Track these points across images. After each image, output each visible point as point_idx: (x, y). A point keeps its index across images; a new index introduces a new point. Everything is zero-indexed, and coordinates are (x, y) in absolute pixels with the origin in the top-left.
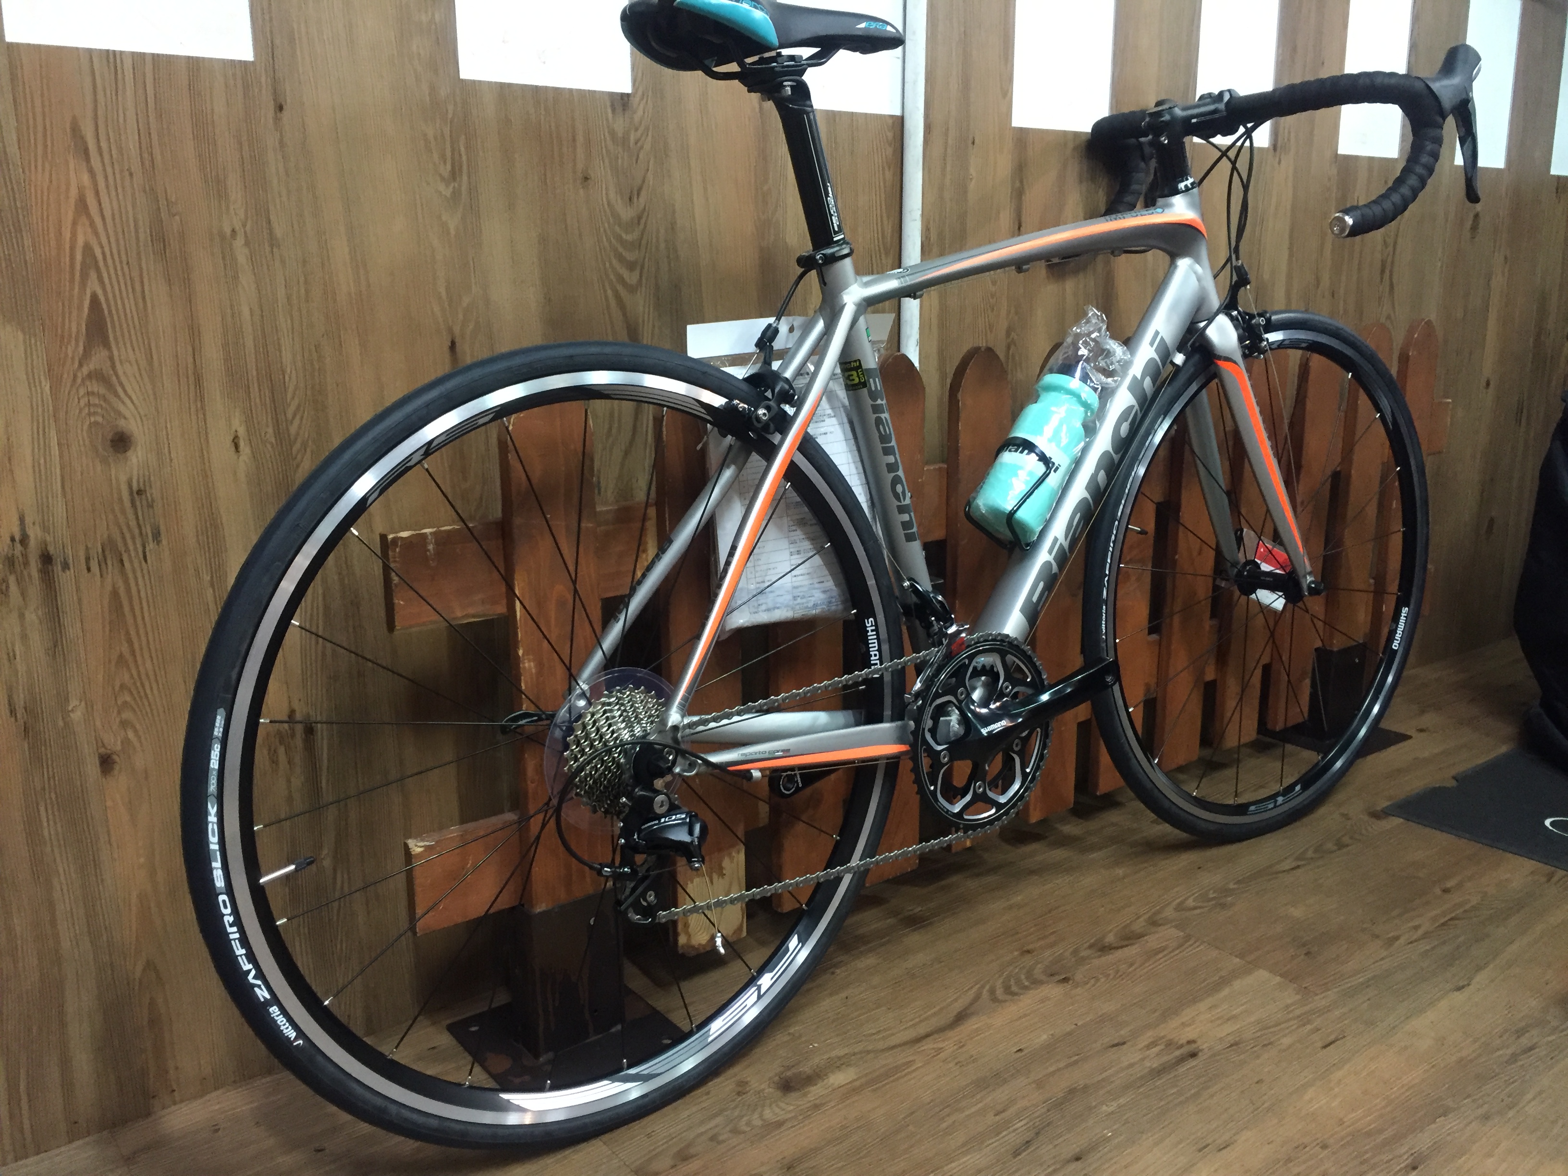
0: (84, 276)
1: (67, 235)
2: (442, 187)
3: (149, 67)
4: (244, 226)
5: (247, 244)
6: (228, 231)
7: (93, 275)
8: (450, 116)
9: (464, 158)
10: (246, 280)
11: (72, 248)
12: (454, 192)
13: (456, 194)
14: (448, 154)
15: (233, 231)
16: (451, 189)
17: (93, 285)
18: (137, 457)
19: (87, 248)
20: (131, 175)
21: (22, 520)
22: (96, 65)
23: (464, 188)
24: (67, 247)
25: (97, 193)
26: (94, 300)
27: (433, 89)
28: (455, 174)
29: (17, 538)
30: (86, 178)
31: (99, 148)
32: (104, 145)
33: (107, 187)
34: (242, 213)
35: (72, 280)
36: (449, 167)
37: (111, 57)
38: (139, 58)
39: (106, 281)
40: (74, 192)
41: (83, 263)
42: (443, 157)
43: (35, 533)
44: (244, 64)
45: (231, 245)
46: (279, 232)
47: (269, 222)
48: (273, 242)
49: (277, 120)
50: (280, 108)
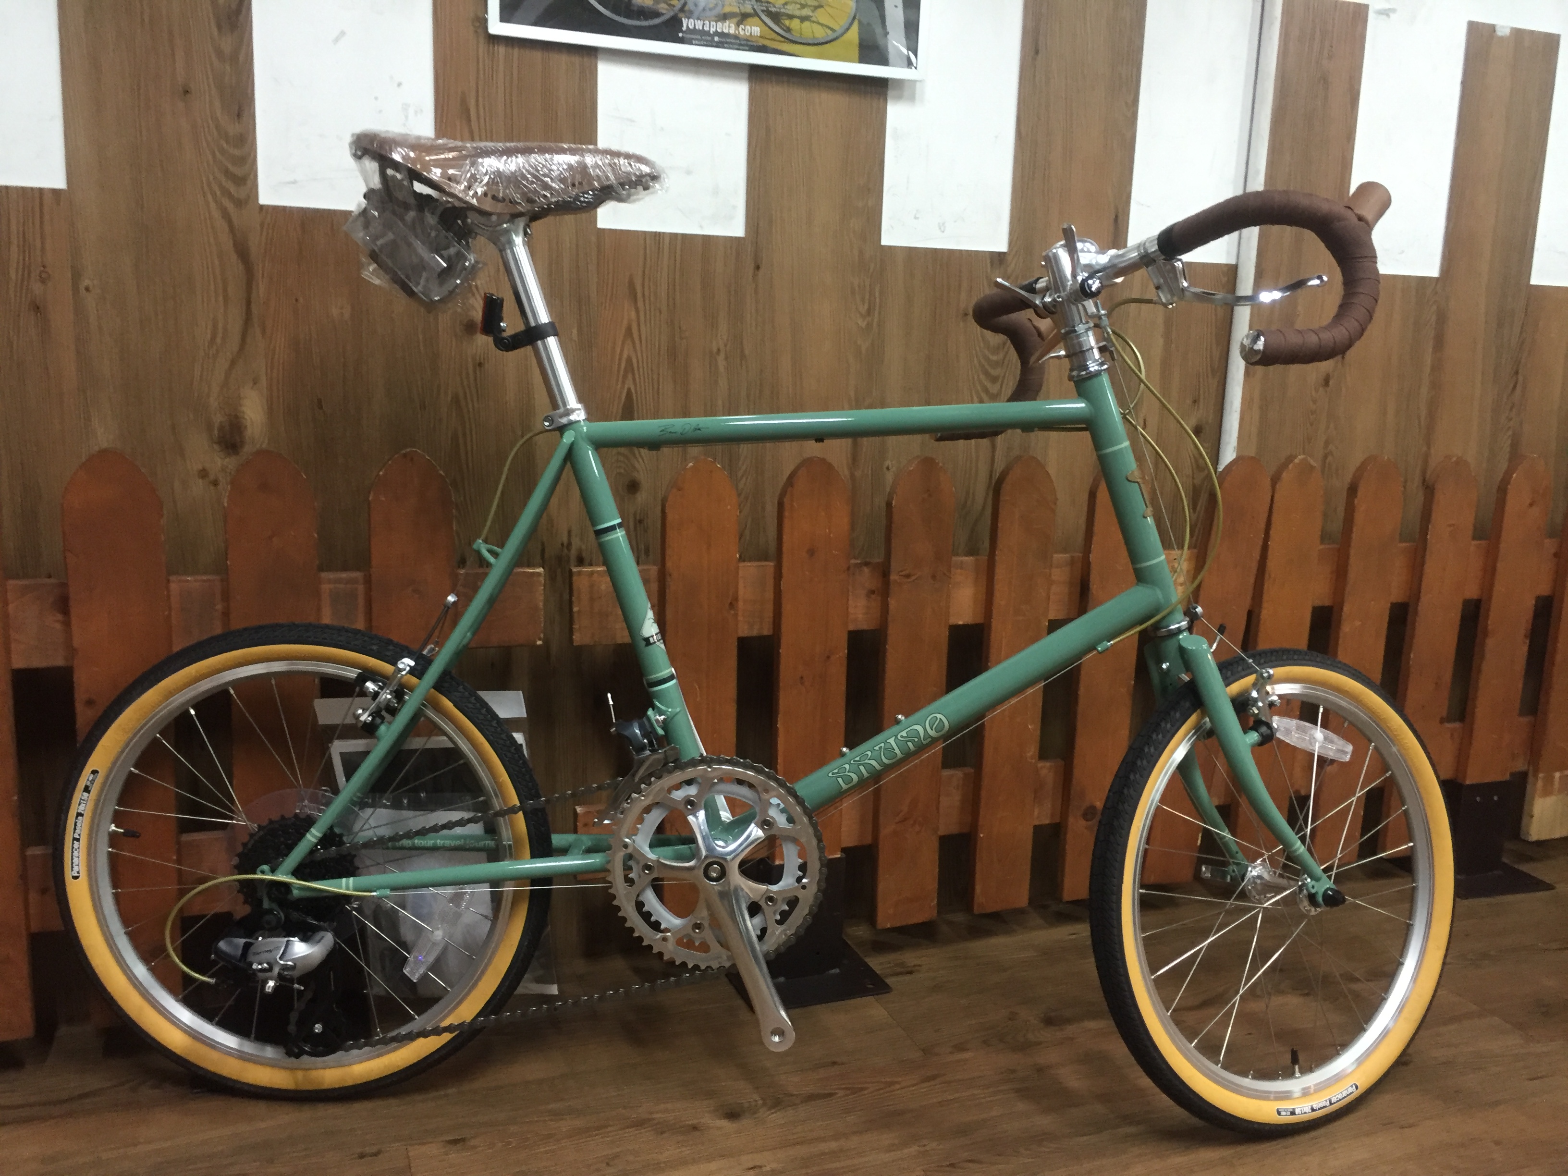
0: (625, 377)
1: (618, 350)
2: (860, 322)
3: (679, 242)
4: (726, 346)
5: (726, 358)
6: (715, 350)
7: (630, 376)
8: (871, 270)
9: (878, 300)
10: (723, 383)
11: (620, 359)
12: (868, 324)
13: (869, 326)
14: (867, 297)
15: (719, 350)
16: (865, 323)
17: (629, 383)
18: (642, 497)
19: (629, 360)
20: (660, 312)
21: (569, 532)
22: (648, 241)
23: (876, 320)
24: (617, 358)
25: (639, 325)
26: (629, 392)
27: (861, 252)
28: (869, 312)
29: (565, 544)
30: (633, 315)
31: (644, 295)
32: (647, 293)
33: (645, 321)
34: (725, 337)
35: (617, 381)
36: (866, 306)
37: (657, 236)
38: (674, 236)
39: (637, 380)
40: (625, 322)
41: (625, 368)
42: (863, 300)
43: (576, 542)
44: (738, 239)
45: (716, 360)
46: (747, 352)
47: (742, 343)
48: (743, 356)
49: (755, 276)
50: (758, 268)
